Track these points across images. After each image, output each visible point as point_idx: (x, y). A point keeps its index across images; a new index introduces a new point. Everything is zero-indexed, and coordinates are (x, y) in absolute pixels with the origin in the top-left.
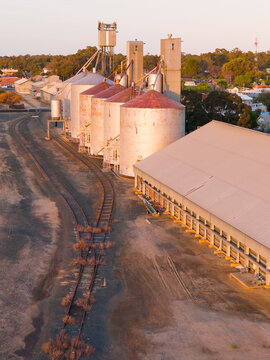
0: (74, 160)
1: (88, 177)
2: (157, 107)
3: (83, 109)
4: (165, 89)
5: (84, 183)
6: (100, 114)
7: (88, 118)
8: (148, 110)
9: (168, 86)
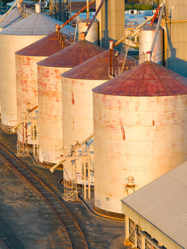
0: (13, 176)
1: (41, 213)
2: (158, 93)
3: (21, 80)
4: (168, 55)
5: (35, 229)
6: (55, 94)
7: (31, 96)
8: (143, 100)
9: (173, 51)
